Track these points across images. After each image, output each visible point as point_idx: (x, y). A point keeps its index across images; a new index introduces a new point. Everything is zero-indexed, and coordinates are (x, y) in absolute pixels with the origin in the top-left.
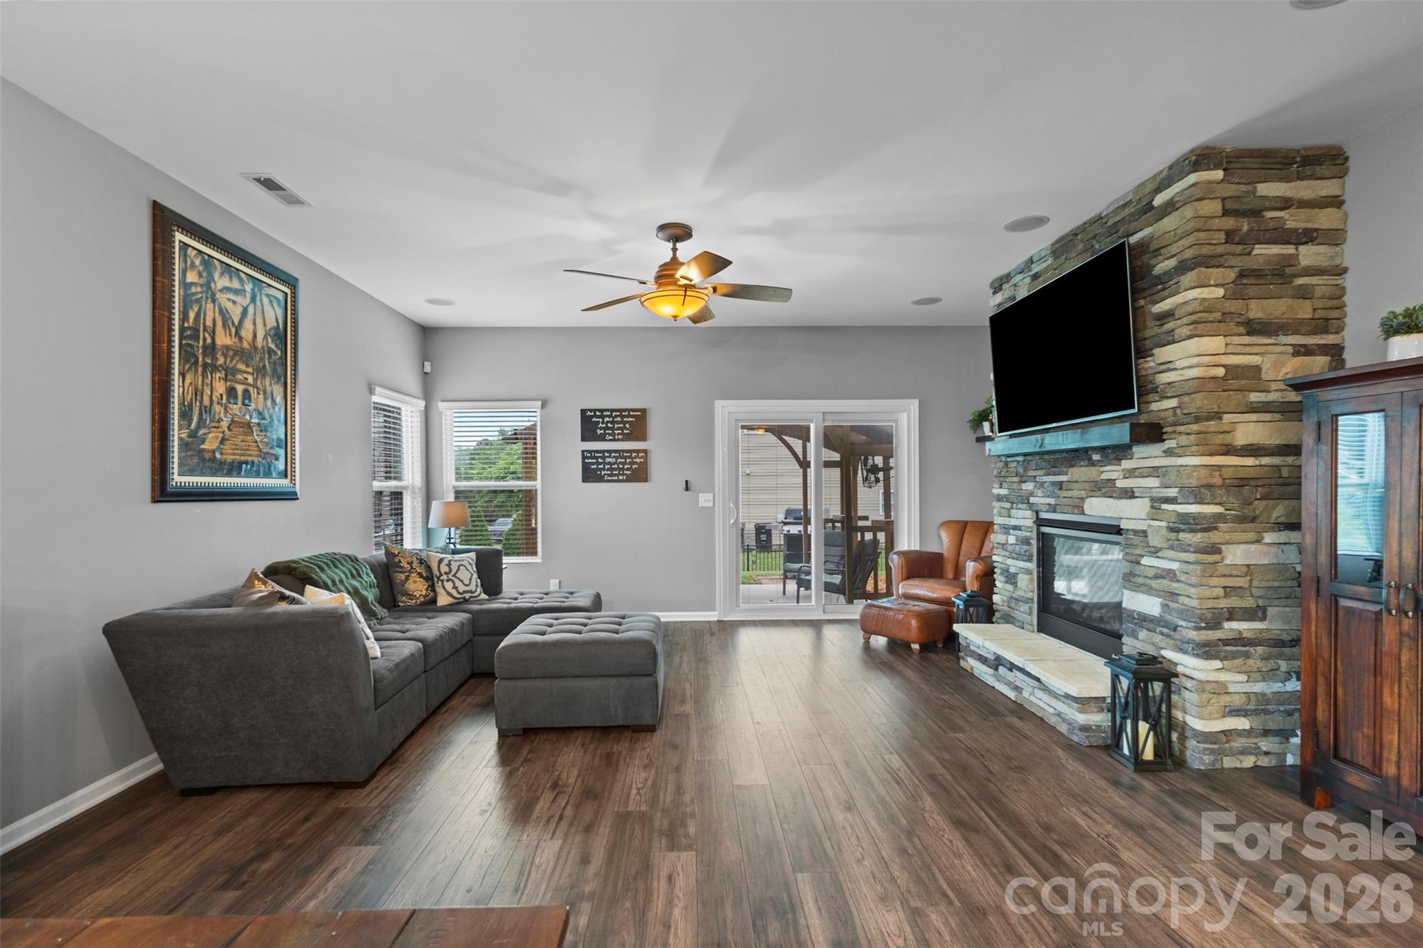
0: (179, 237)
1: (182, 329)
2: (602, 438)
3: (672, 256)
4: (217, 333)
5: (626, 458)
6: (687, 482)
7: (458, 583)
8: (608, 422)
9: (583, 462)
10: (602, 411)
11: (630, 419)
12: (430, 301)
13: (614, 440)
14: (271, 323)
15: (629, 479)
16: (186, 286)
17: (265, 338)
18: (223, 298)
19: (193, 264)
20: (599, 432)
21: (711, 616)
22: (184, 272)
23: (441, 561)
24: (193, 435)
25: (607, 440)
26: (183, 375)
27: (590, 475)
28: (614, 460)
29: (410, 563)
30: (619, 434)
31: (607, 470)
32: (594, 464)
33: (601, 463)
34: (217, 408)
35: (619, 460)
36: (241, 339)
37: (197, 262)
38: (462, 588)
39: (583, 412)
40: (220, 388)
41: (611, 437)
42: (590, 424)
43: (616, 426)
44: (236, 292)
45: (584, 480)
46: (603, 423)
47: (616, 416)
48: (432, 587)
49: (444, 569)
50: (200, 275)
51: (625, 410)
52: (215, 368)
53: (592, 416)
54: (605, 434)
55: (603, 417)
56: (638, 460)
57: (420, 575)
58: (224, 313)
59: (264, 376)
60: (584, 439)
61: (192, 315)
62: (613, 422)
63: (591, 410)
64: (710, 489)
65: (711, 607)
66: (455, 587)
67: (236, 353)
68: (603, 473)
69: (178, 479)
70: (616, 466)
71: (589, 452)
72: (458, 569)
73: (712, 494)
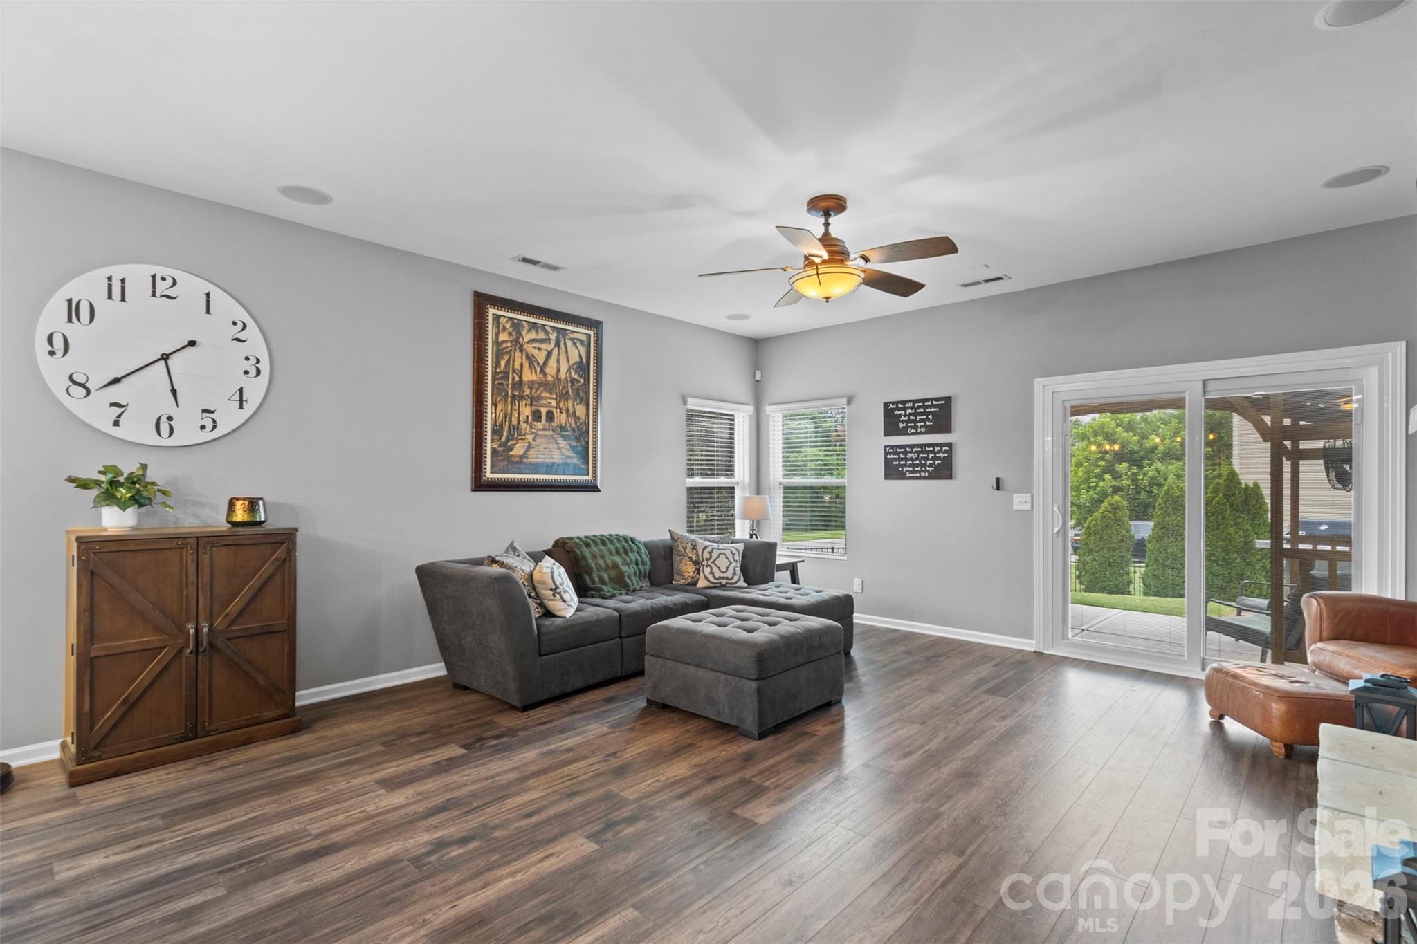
0: (492, 311)
1: (495, 374)
2: (904, 432)
4: (524, 373)
5: (928, 452)
6: (998, 480)
7: (715, 569)
8: (910, 414)
9: (886, 458)
10: (903, 402)
11: (933, 410)
13: (916, 433)
14: (574, 358)
15: (932, 476)
16: (497, 343)
17: (569, 370)
18: (530, 348)
19: (504, 328)
20: (901, 425)
21: (1028, 645)
22: (497, 335)
23: (705, 548)
24: (504, 445)
25: (909, 434)
26: (495, 405)
27: (892, 471)
28: (916, 455)
29: (685, 548)
30: (921, 427)
31: (909, 466)
32: (895, 460)
33: (902, 460)
34: (523, 426)
35: (921, 456)
36: (545, 374)
37: (508, 326)
38: (718, 574)
39: (886, 405)
40: (526, 411)
41: (913, 431)
42: (893, 419)
43: (918, 418)
44: (542, 341)
45: (887, 477)
46: (905, 416)
47: (919, 407)
48: (698, 571)
49: (706, 555)
50: (510, 334)
51: (927, 400)
52: (522, 398)
53: (894, 409)
54: (907, 427)
55: (905, 409)
56: (942, 455)
57: (691, 559)
58: (531, 359)
59: (567, 399)
60: (887, 434)
61: (503, 363)
62: (915, 414)
63: (893, 403)
64: (1027, 487)
65: (1027, 634)
66: (712, 573)
67: (540, 385)
68: (905, 469)
69: (489, 475)
70: (918, 462)
71: (892, 447)
72: (718, 557)
73: (1029, 495)
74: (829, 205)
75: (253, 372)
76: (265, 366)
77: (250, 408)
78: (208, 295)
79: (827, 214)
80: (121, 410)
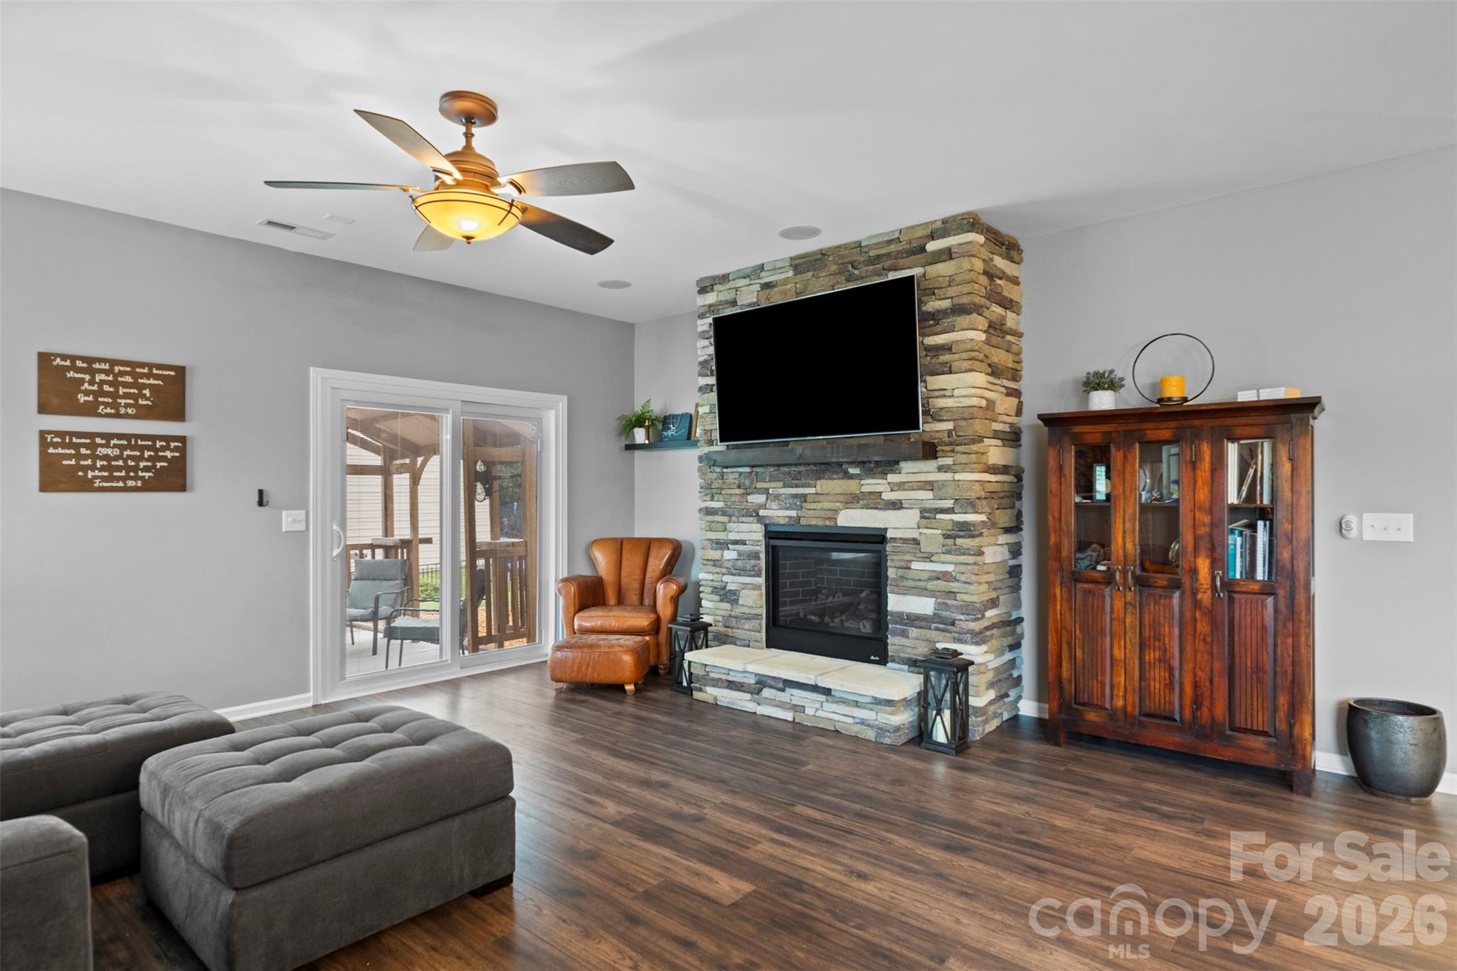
2: (90, 410)
3: (464, 144)
5: (142, 449)
6: (261, 492)
8: (102, 382)
9: (43, 453)
10: (90, 360)
11: (152, 381)
13: (117, 415)
15: (148, 487)
20: (82, 399)
21: (304, 701)
25: (100, 415)
27: (58, 478)
28: (117, 452)
30: (127, 406)
31: (100, 470)
32: (68, 457)
33: (86, 457)
35: (126, 453)
39: (44, 358)
41: (108, 410)
42: (61, 383)
43: (121, 391)
45: (46, 487)
46: (92, 382)
47: (122, 374)
51: (143, 365)
53: (66, 369)
54: (97, 404)
55: (92, 372)
56: (169, 454)
60: (44, 410)
62: (115, 384)
63: (63, 357)
64: (301, 503)
65: (300, 686)
68: (90, 474)
70: (120, 463)
71: (58, 434)
73: (303, 512)
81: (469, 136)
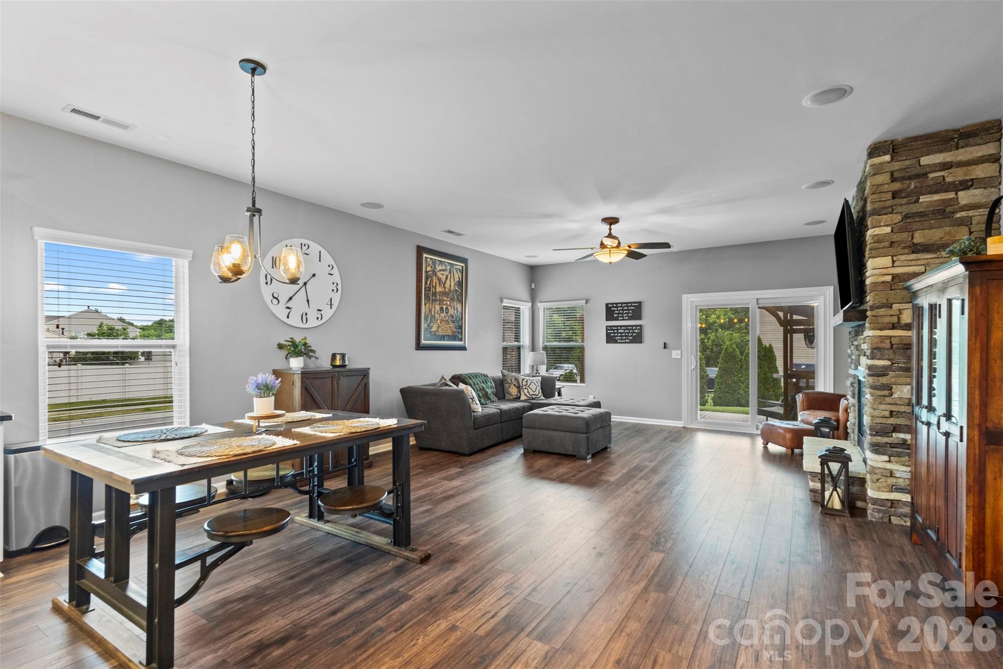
0: (425, 255)
1: (425, 288)
2: (617, 319)
4: (437, 287)
5: (629, 330)
6: (665, 343)
7: (530, 390)
8: (620, 310)
9: (607, 332)
10: (616, 304)
11: (632, 308)
12: (527, 257)
13: (623, 320)
14: (457, 279)
15: (631, 342)
16: (426, 272)
17: (454, 286)
18: (439, 274)
19: (429, 264)
20: (615, 315)
21: (679, 424)
22: (426, 268)
23: (523, 379)
24: (429, 326)
25: (619, 320)
26: (425, 305)
27: (610, 339)
28: (623, 331)
29: (511, 380)
30: (626, 316)
31: (619, 337)
32: (612, 333)
33: (616, 333)
34: (437, 315)
35: (626, 331)
36: (445, 288)
37: (430, 263)
38: (531, 393)
39: (607, 305)
40: (438, 308)
41: (621, 318)
42: (611, 312)
43: (624, 312)
44: (444, 270)
45: (608, 342)
46: (617, 310)
47: (624, 306)
48: (519, 392)
49: (524, 383)
50: (431, 267)
51: (629, 303)
52: (436, 301)
53: (612, 307)
54: (618, 317)
55: (617, 307)
56: (636, 331)
57: (515, 385)
58: (439, 280)
59: (454, 301)
60: (607, 320)
61: (428, 282)
62: (623, 310)
63: (611, 304)
64: (679, 347)
65: (679, 418)
66: (528, 392)
67: (443, 294)
68: (617, 338)
69: (423, 342)
70: (624, 334)
71: (610, 326)
72: (531, 384)
73: (680, 351)
74: (612, 221)
75: (335, 290)
76: (339, 287)
77: (334, 307)
78: (320, 252)
79: (611, 225)
80: (289, 310)
81: (610, 229)
